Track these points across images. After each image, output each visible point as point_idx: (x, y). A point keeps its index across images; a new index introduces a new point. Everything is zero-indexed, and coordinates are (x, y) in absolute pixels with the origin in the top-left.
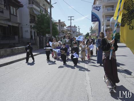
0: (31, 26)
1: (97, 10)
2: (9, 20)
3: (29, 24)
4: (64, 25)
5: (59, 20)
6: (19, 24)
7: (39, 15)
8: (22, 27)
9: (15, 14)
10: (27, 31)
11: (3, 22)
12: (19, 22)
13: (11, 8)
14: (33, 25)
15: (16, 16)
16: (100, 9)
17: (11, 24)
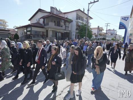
0: (76, 32)
1: (125, 20)
2: (65, 30)
3: (75, 31)
4: (102, 30)
5: (98, 26)
6: (70, 31)
7: (81, 26)
8: (71, 33)
9: (68, 26)
10: (74, 35)
11: (62, 31)
12: (70, 30)
13: (67, 23)
14: (77, 31)
15: (69, 27)
16: (128, 19)
17: (65, 32)
